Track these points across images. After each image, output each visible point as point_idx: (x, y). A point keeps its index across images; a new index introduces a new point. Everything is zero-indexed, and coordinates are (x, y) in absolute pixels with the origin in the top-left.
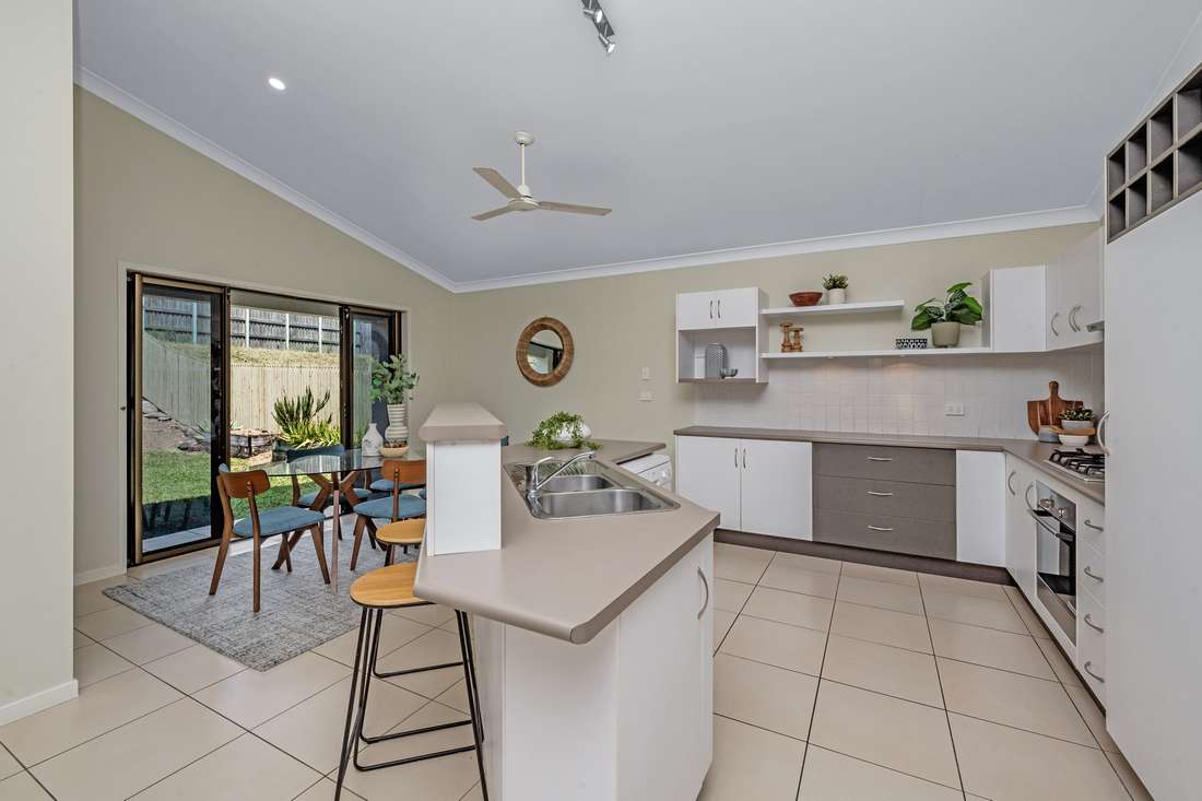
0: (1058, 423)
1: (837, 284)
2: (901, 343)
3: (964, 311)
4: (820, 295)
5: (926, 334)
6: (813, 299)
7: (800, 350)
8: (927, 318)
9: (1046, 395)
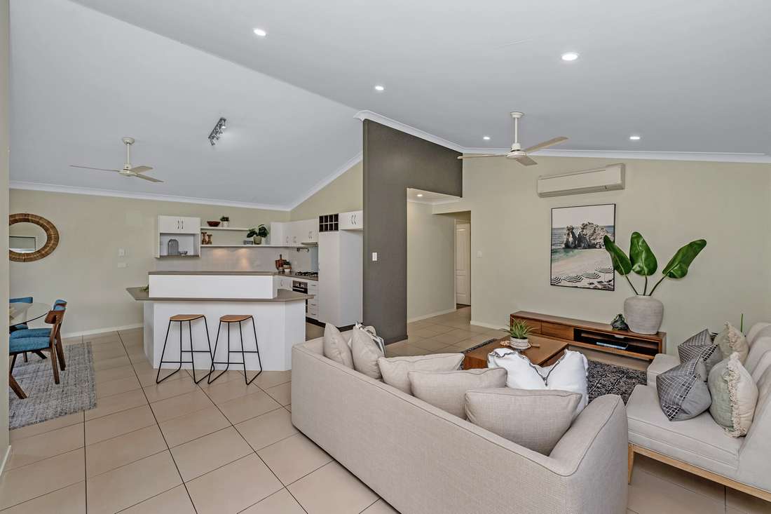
0: (282, 266)
1: (225, 219)
2: (245, 242)
3: (263, 232)
4: (219, 223)
5: (252, 239)
6: (216, 224)
7: (211, 243)
8: (251, 234)
9: (279, 258)
